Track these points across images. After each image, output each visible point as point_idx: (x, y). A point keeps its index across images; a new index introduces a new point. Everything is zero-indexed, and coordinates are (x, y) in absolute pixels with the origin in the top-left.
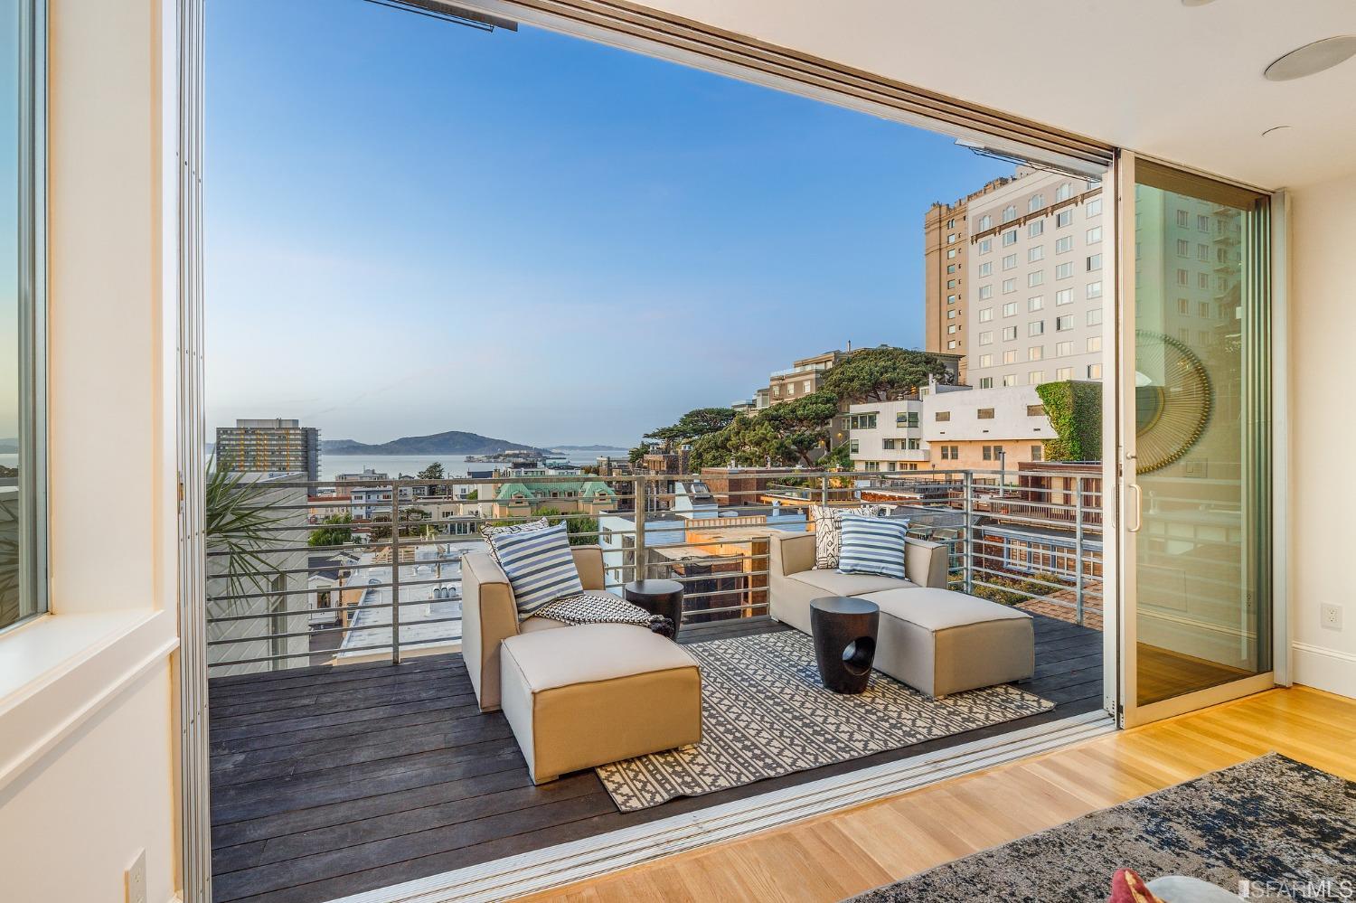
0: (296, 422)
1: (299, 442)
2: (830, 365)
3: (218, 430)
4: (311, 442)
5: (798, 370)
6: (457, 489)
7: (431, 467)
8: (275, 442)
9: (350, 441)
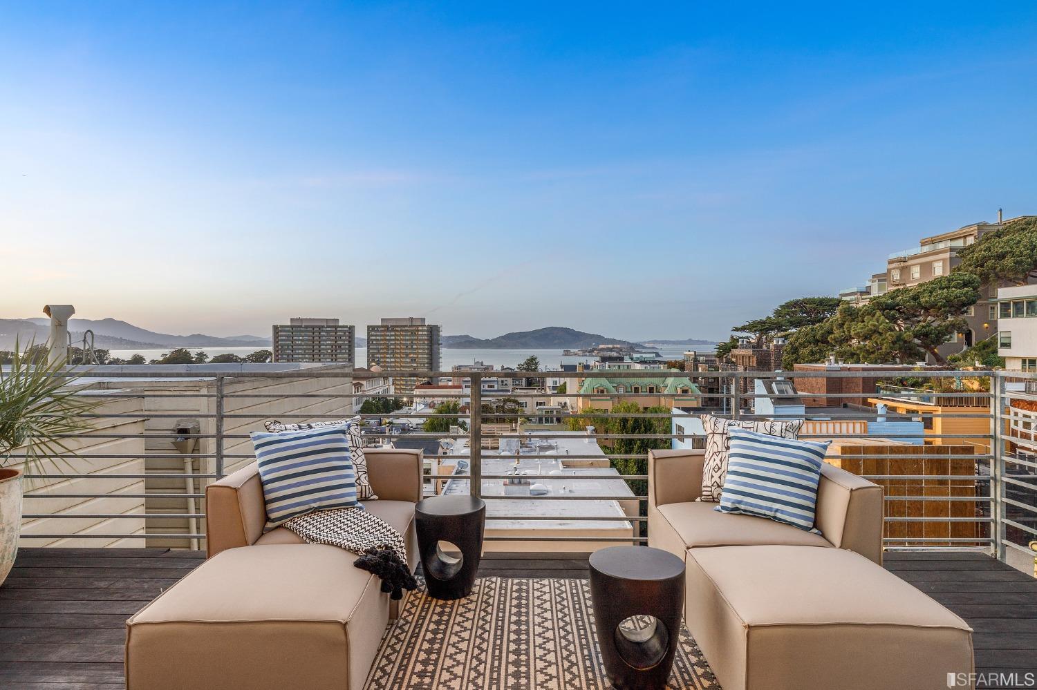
0: (423, 320)
1: (426, 338)
2: (971, 241)
3: (369, 327)
4: (435, 337)
5: (926, 249)
6: (549, 382)
7: (528, 360)
8: (407, 338)
9: (467, 336)
